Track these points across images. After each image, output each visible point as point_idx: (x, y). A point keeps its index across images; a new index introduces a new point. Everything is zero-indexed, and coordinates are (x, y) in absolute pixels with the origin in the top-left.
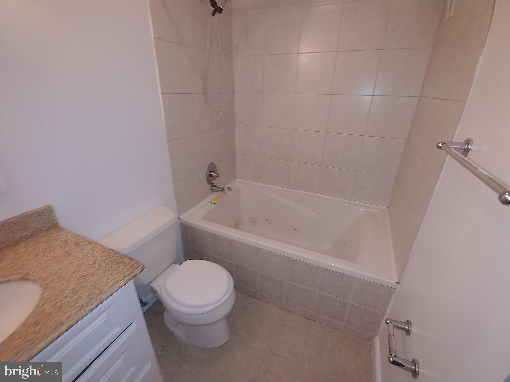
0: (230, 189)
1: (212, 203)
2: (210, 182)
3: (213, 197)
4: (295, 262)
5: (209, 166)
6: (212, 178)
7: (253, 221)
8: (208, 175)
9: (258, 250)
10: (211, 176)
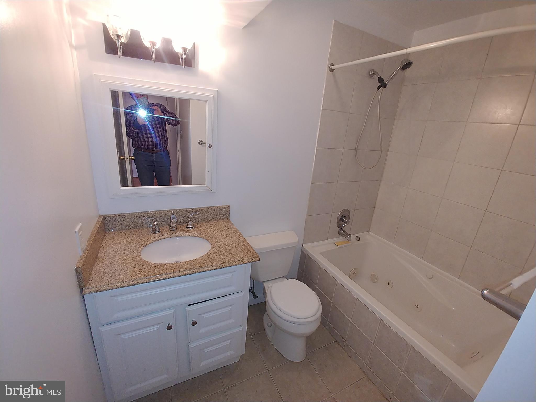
0: (358, 238)
1: (336, 244)
2: (339, 226)
3: (339, 239)
4: (385, 327)
5: (343, 211)
6: (342, 222)
7: (374, 279)
8: (339, 219)
9: (355, 300)
10: (342, 220)
